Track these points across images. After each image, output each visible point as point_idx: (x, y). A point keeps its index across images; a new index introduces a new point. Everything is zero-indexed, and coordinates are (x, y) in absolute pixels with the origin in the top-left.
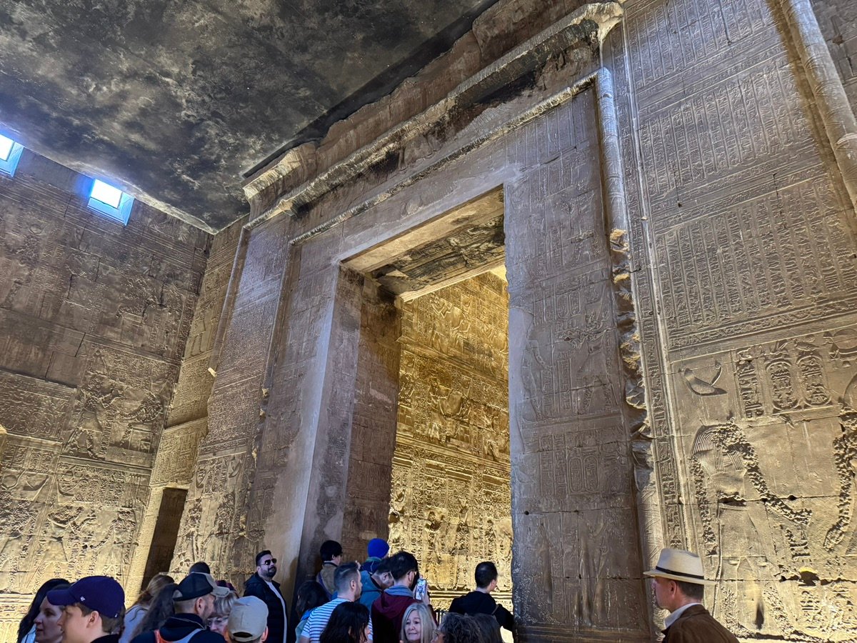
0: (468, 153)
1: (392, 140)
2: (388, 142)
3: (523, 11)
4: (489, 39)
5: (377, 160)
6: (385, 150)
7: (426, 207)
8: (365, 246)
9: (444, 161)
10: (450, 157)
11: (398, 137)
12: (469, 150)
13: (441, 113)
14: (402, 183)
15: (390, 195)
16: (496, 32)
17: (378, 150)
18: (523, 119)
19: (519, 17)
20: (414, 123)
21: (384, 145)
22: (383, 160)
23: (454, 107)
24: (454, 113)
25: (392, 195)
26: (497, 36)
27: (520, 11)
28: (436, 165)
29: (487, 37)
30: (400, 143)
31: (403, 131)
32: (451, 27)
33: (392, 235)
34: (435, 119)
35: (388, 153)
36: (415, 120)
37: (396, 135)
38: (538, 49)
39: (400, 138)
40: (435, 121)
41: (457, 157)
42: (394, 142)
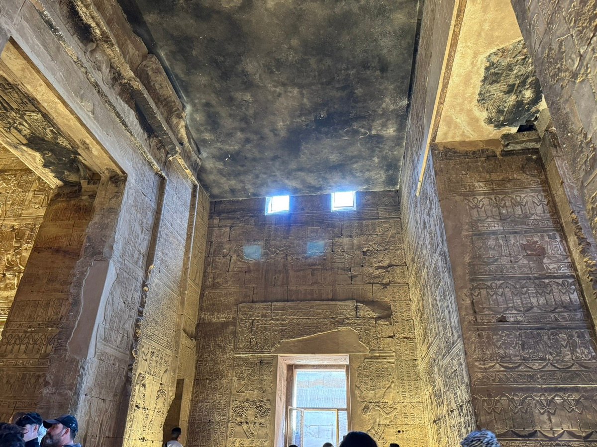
0: (121, 124)
1: (103, 33)
2: (101, 29)
3: (160, 88)
4: (146, 69)
5: (81, 12)
6: (93, 25)
7: (93, 119)
8: (41, 67)
9: (114, 108)
10: (117, 112)
11: (106, 39)
12: (123, 124)
13: (127, 75)
14: (90, 73)
15: (75, 60)
16: (150, 73)
17: (93, 18)
18: (145, 152)
19: (157, 87)
20: (119, 55)
21: (98, 24)
22: (82, 20)
23: (132, 87)
24: (128, 86)
25: (75, 62)
26: (148, 74)
27: (160, 87)
28: (110, 102)
29: (147, 67)
30: (100, 40)
31: (113, 45)
32: (148, 32)
33: (65, 98)
34: (122, 72)
35: (89, 26)
36: (121, 55)
37: (108, 37)
38: (165, 133)
39: (106, 42)
40: (121, 72)
41: (118, 117)
42: (101, 35)
